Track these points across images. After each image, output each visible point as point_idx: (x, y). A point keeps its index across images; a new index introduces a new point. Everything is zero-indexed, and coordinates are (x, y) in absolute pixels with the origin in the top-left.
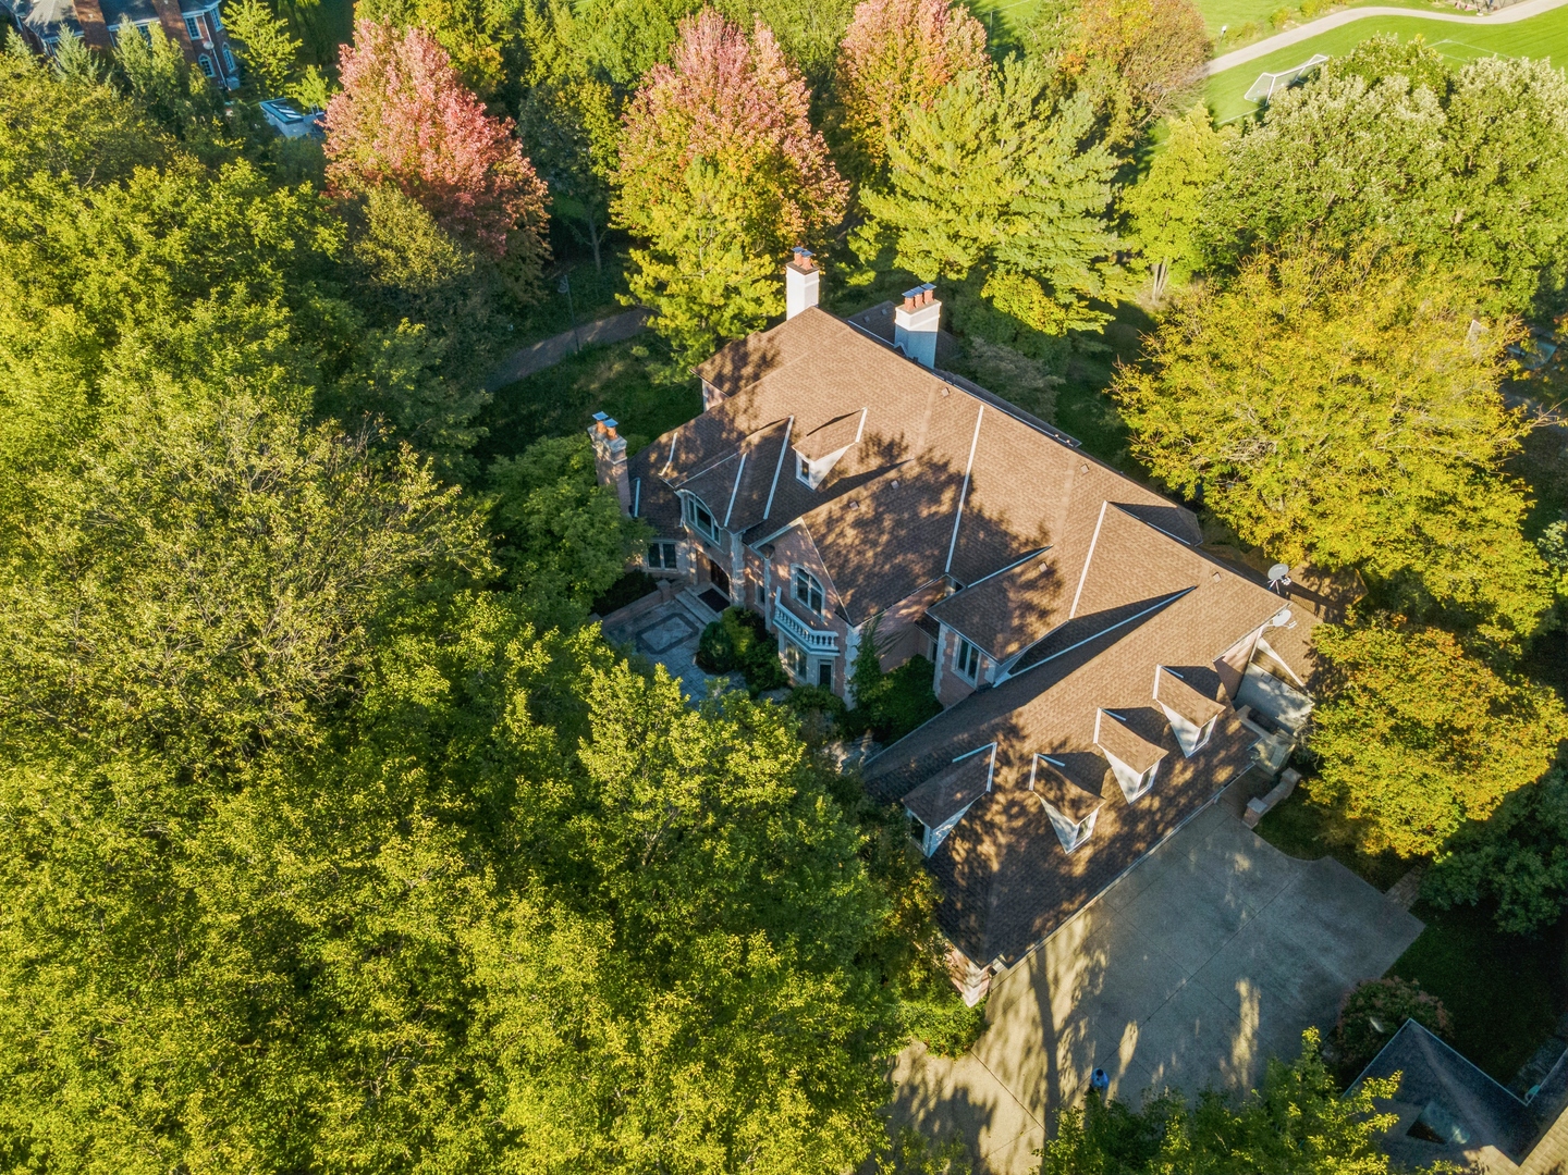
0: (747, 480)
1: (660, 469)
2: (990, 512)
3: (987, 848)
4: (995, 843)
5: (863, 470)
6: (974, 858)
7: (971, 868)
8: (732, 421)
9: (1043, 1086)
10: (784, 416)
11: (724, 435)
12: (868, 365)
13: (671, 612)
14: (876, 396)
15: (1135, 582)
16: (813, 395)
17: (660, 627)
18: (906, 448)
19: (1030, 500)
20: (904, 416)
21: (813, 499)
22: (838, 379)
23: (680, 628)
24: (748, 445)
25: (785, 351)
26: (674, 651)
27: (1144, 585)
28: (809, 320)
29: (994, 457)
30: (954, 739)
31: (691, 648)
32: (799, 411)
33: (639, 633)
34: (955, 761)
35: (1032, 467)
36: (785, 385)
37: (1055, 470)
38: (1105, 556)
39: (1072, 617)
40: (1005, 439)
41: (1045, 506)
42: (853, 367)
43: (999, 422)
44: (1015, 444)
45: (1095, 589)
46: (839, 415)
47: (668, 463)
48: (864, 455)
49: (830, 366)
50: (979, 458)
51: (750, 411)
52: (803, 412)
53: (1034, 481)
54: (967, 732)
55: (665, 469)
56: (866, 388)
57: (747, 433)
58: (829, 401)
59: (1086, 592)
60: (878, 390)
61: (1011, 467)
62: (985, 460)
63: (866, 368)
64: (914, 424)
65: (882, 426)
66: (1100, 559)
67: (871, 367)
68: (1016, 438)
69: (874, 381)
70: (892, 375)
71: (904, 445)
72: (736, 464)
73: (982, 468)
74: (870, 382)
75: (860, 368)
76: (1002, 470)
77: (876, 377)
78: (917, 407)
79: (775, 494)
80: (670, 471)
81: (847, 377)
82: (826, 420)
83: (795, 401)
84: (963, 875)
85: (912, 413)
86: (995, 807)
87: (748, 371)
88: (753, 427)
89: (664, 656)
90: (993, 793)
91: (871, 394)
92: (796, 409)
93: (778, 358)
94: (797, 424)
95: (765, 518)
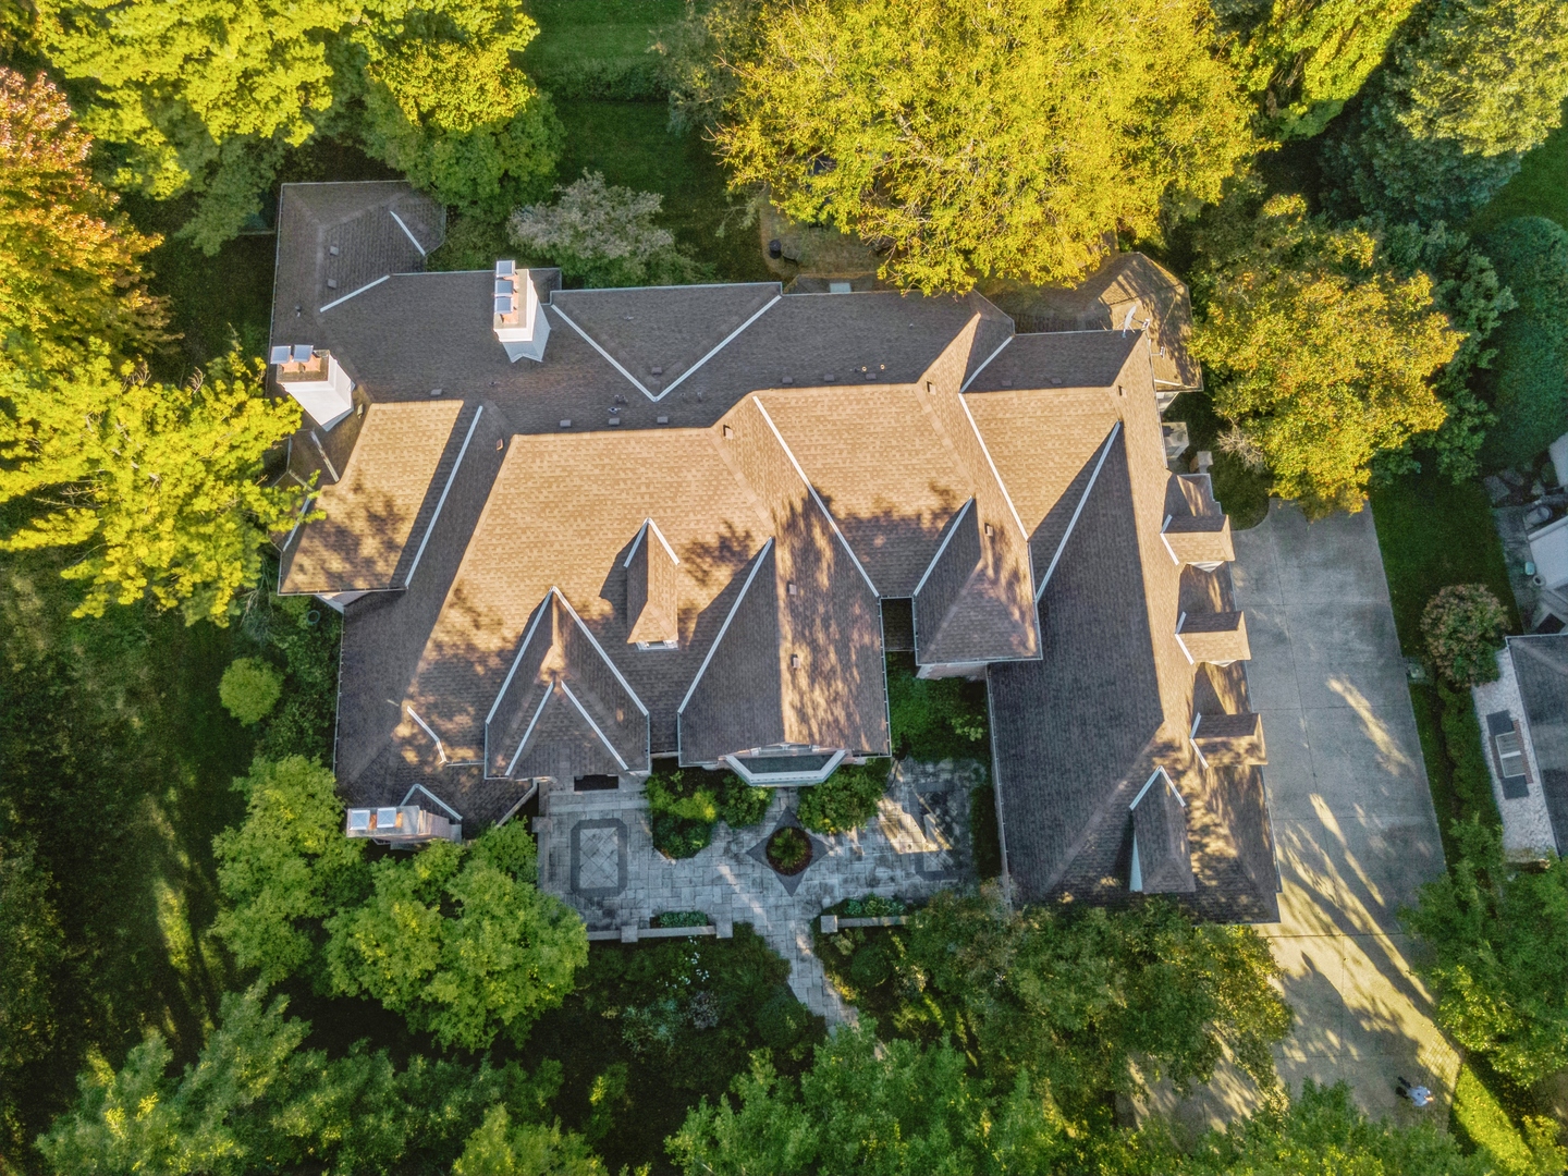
0: (599, 708)
1: (436, 758)
2: (865, 510)
3: (1215, 845)
4: (1219, 837)
5: (715, 591)
6: (1210, 862)
7: (1210, 868)
8: (471, 647)
9: (1318, 909)
10: (541, 596)
11: (480, 669)
12: (596, 466)
13: (568, 832)
14: (647, 498)
15: (1057, 459)
16: (557, 546)
17: (583, 859)
18: (748, 535)
19: (906, 466)
20: (711, 498)
21: (685, 657)
22: (570, 508)
23: (600, 839)
24: (553, 673)
25: (400, 487)
26: (632, 868)
27: (1070, 455)
28: (389, 425)
29: (824, 446)
30: (1116, 792)
31: (642, 848)
32: (557, 577)
33: (574, 889)
34: (1132, 806)
35: (879, 429)
36: (501, 560)
37: (908, 418)
38: (1006, 453)
39: (1026, 537)
40: (818, 418)
41: (928, 461)
42: (577, 482)
43: (793, 403)
44: (835, 417)
45: (1025, 494)
46: (620, 549)
47: (439, 745)
48: (700, 575)
49: (542, 499)
50: (806, 458)
51: (484, 620)
52: (563, 573)
53: (894, 443)
54: (1121, 776)
55: (442, 754)
56: (624, 495)
57: (510, 646)
58: (587, 541)
59: (1020, 503)
60: (643, 489)
61: (853, 445)
62: (815, 456)
63: (597, 472)
64: (733, 500)
65: (692, 526)
66: (1004, 458)
67: (604, 466)
68: (830, 409)
69: (625, 481)
70: (644, 459)
71: (740, 532)
72: (564, 701)
73: (819, 466)
74: (622, 485)
75: (589, 477)
76: (845, 454)
77: (622, 475)
78: (716, 478)
79: (629, 682)
80: (448, 751)
81: (583, 498)
82: (609, 564)
83: (537, 568)
84: (1209, 878)
85: (717, 488)
86: (1197, 814)
87: (370, 546)
88: (510, 635)
89: (632, 884)
90: (1188, 805)
91: (639, 499)
92: (549, 577)
93: (399, 502)
94: (570, 593)
95: (645, 712)
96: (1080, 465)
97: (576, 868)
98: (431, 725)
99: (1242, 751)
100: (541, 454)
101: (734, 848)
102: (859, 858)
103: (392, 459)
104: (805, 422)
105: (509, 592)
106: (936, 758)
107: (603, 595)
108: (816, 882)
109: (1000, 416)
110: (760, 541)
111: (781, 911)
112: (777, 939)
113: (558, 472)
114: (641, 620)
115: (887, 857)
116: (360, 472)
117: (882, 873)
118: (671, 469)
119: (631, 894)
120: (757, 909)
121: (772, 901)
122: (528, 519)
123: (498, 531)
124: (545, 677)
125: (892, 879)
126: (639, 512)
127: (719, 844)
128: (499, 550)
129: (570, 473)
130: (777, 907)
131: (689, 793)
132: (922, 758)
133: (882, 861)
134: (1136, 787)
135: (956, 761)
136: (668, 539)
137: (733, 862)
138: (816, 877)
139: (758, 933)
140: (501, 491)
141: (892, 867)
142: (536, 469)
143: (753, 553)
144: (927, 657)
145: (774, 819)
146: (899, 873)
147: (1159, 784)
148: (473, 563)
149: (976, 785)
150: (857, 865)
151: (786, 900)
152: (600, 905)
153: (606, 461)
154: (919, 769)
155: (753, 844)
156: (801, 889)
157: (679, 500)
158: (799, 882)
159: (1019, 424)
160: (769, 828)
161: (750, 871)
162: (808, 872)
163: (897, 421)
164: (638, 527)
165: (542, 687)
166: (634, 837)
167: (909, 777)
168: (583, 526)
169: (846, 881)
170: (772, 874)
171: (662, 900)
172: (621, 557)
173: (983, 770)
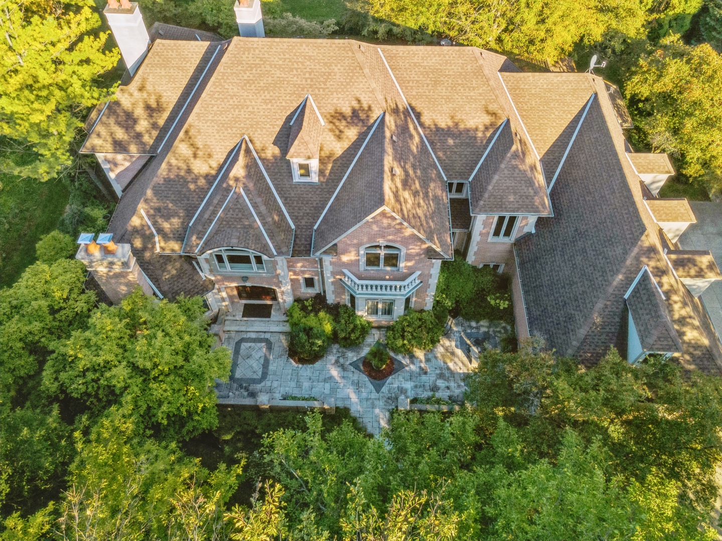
1: (154, 247)
2: (444, 122)
5: (346, 144)
7: (690, 354)
8: (189, 171)
10: (237, 140)
11: (192, 186)
12: (280, 59)
13: (233, 344)
14: (309, 81)
15: (557, 113)
16: (250, 109)
17: (240, 360)
18: (370, 108)
19: (467, 97)
20: (348, 84)
21: (322, 189)
22: (262, 84)
23: (254, 349)
24: (237, 180)
25: (165, 91)
26: (272, 368)
27: (564, 112)
28: (165, 53)
29: (418, 81)
30: (615, 283)
31: (280, 356)
32: (248, 129)
33: (232, 378)
34: (626, 297)
35: (451, 73)
36: (216, 114)
37: (469, 67)
38: (526, 108)
39: (539, 158)
40: (415, 64)
41: (481, 94)
42: (268, 68)
43: (401, 54)
44: (425, 64)
45: (537, 132)
46: (289, 113)
47: (157, 239)
48: (337, 132)
49: (246, 77)
50: (406, 88)
51: (200, 153)
52: (252, 127)
53: (460, 82)
54: (618, 271)
55: (158, 246)
56: (295, 79)
57: (213, 172)
58: (269, 106)
59: (534, 138)
60: (307, 75)
61: (435, 81)
62: (412, 87)
63: (281, 62)
64: (361, 86)
65: (335, 101)
66: (525, 110)
67: (285, 59)
68: (423, 59)
69: (296, 69)
70: (310, 57)
71: (365, 106)
72: (241, 201)
73: (414, 93)
74: (295, 72)
75: (275, 65)
76: (430, 87)
77: (296, 66)
78: (352, 72)
79: (285, 205)
80: (163, 244)
81: (270, 79)
82: (281, 123)
83: (236, 122)
84: (688, 362)
85: (352, 78)
86: (676, 307)
87: (143, 125)
88: (215, 165)
89: (270, 377)
90: (668, 298)
91: (304, 82)
92: (243, 128)
93: (163, 100)
94: (255, 140)
95: (293, 227)
96: (571, 117)
97: (235, 365)
98: (155, 223)
99: (704, 267)
100: (249, 49)
101: (341, 360)
102: (426, 373)
103: (163, 73)
104: (407, 66)
105: (217, 136)
106: (477, 317)
107: (275, 143)
108: (395, 386)
109: (522, 87)
110: (376, 114)
111: (369, 403)
112: (366, 420)
113: (257, 62)
114: (296, 142)
115: (446, 374)
116: (144, 80)
117: (441, 383)
118: (325, 64)
119: (268, 384)
120: (354, 397)
121: (364, 395)
122: (236, 90)
123: (216, 96)
124: (231, 183)
125: (448, 388)
126: (303, 90)
127: (332, 358)
128: (215, 108)
129: (265, 62)
130: (367, 399)
131: (316, 312)
132: (468, 318)
133: (441, 376)
134: (629, 281)
135: (491, 321)
136: (319, 109)
137: (339, 369)
138: (394, 382)
139: (353, 415)
140: (222, 70)
141: (448, 380)
142: (244, 58)
143: (372, 121)
144: (477, 210)
145: (369, 345)
146: (452, 384)
147: (645, 277)
148: (198, 115)
149: (504, 336)
150: (424, 378)
151: (374, 395)
152: (247, 389)
153: (287, 56)
154: (466, 324)
155: (355, 359)
156: (385, 389)
157: (328, 83)
158: (383, 385)
159: (533, 92)
160: (365, 351)
161: (351, 375)
162: (390, 379)
163: (462, 69)
164: (301, 100)
165: (228, 189)
166: (276, 349)
167: (460, 329)
168: (268, 97)
169: (416, 387)
170: (365, 378)
171: (290, 388)
172: (289, 118)
173: (509, 328)
